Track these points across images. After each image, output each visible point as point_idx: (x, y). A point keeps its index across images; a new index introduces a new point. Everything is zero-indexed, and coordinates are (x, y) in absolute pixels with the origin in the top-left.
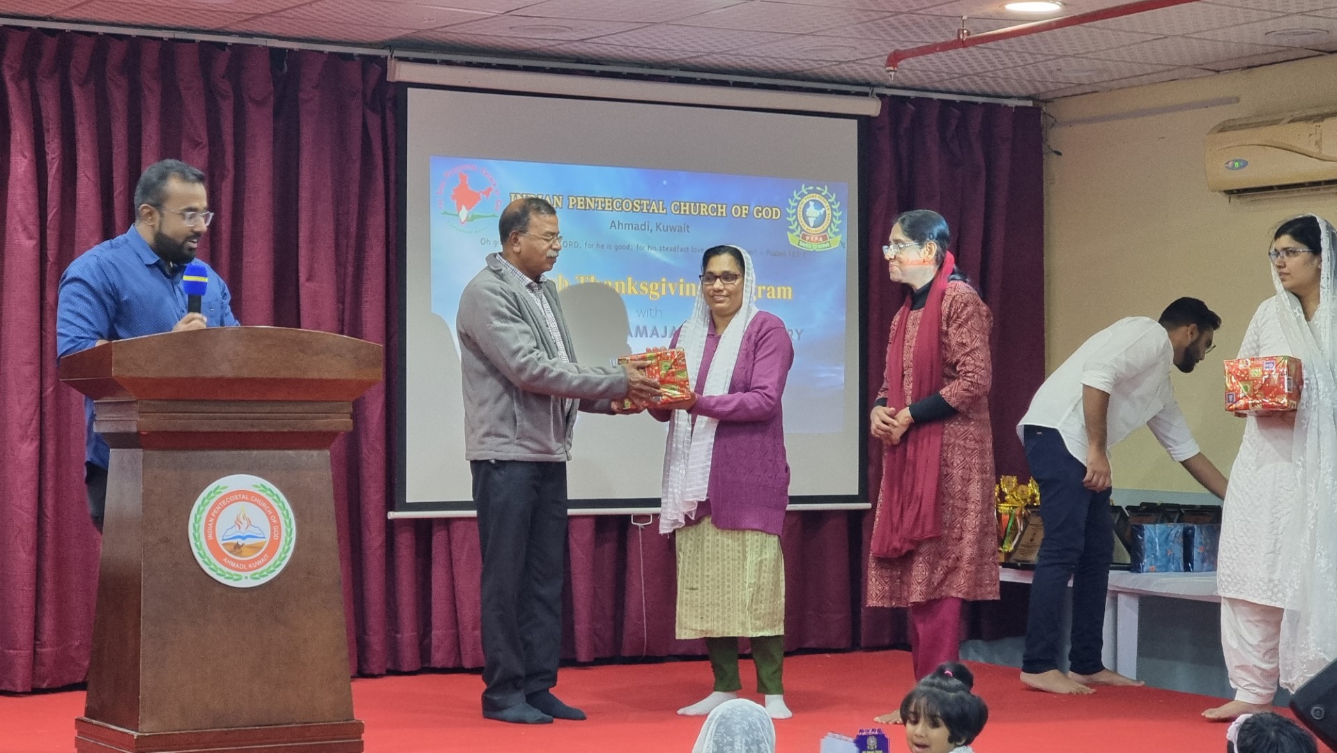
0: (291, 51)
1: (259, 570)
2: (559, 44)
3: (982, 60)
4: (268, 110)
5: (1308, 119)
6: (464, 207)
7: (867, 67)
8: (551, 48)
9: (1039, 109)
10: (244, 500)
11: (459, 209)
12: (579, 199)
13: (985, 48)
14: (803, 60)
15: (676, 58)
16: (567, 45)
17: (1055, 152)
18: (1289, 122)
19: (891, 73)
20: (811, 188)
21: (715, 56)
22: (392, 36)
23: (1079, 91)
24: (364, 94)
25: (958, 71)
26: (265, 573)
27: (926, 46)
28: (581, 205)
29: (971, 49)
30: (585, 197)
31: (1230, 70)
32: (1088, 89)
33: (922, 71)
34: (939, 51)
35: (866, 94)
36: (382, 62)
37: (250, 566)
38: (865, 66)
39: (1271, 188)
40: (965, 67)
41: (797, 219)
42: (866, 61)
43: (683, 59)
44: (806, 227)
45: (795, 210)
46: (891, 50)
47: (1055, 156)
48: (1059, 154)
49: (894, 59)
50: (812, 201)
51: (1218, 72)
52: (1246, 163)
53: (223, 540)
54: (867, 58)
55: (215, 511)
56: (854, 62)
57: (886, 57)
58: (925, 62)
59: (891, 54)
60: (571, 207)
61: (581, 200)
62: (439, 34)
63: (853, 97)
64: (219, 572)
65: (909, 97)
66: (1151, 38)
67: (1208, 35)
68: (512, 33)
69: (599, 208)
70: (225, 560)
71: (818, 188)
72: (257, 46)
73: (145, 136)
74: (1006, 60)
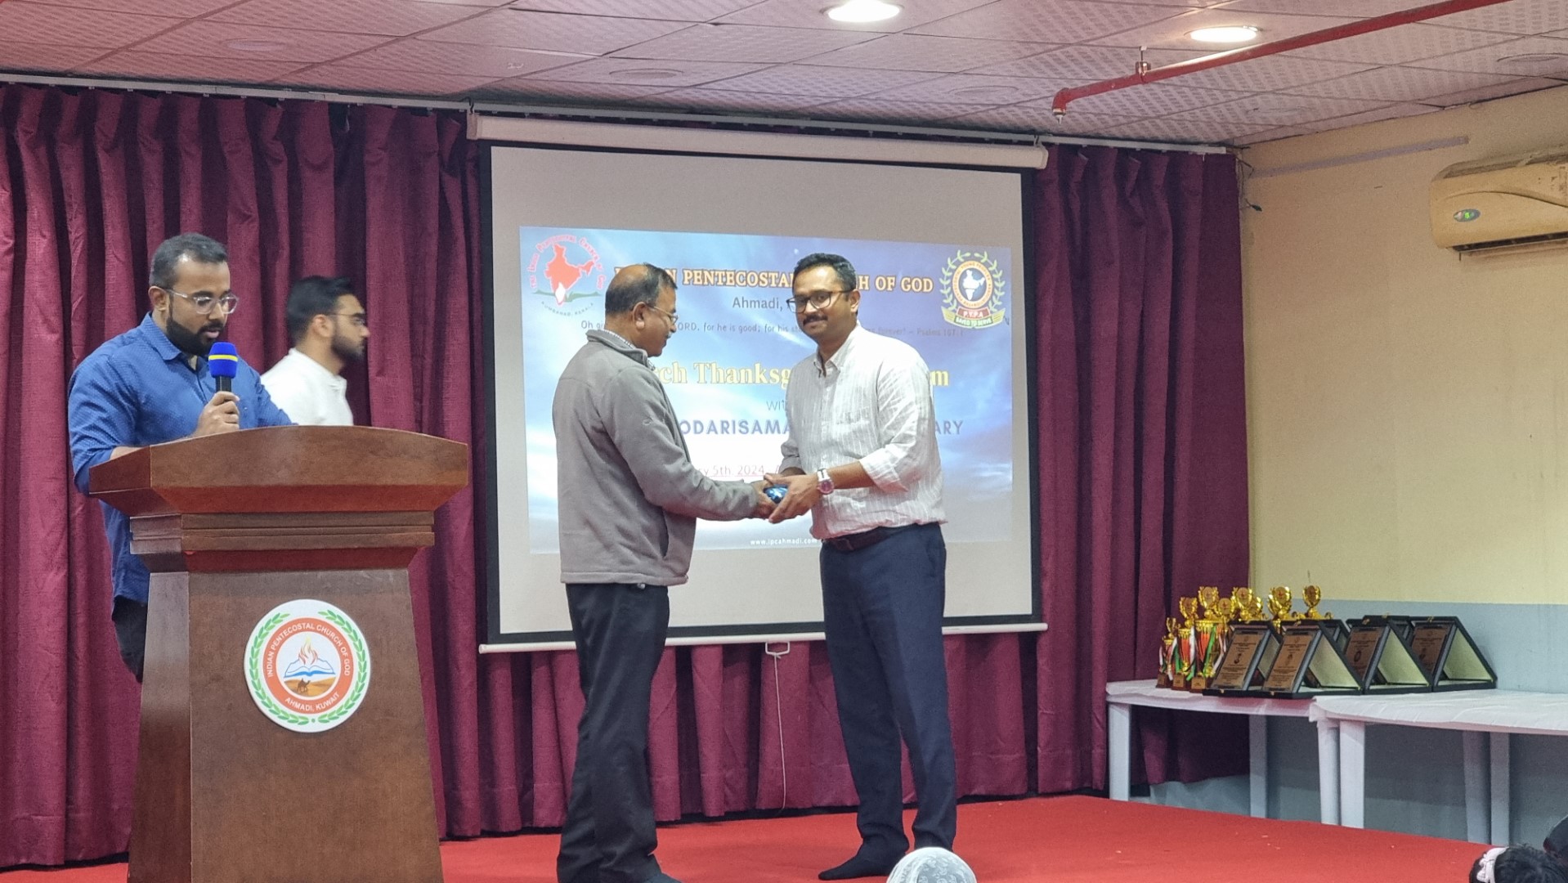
0: (354, 105)
1: (329, 712)
2: (668, 92)
3: (1166, 100)
4: (329, 175)
5: (1550, 159)
6: (561, 285)
7: (1031, 111)
8: (658, 96)
9: (1234, 157)
10: (309, 630)
11: (556, 287)
12: (696, 272)
13: (1168, 85)
14: (956, 104)
15: (806, 105)
16: (678, 93)
17: (1254, 207)
18: (1527, 164)
19: (1058, 116)
20: (968, 254)
21: (851, 101)
22: (473, 86)
23: (1280, 134)
24: (440, 154)
25: (1139, 114)
26: (335, 715)
27: (1097, 84)
28: (699, 280)
29: (1152, 86)
30: (703, 270)
31: (1456, 105)
32: (1291, 132)
33: (1095, 115)
34: (1115, 88)
35: (1030, 144)
36: (461, 117)
37: (318, 707)
38: (1028, 110)
39: (1507, 242)
40: (1146, 108)
41: (952, 291)
42: (1029, 104)
43: (813, 106)
44: (963, 300)
45: (949, 282)
46: (1057, 90)
47: (1253, 209)
48: (1258, 209)
49: (1063, 99)
50: (970, 269)
51: (1443, 107)
52: (1477, 214)
53: (286, 677)
54: (1030, 101)
55: (275, 643)
56: (1015, 105)
57: (1052, 99)
58: (1098, 102)
59: (1058, 93)
60: (686, 282)
61: (698, 274)
62: (525, 82)
63: (1014, 146)
64: (281, 714)
65: (1081, 146)
66: (1362, 68)
67: (1430, 64)
68: (612, 79)
69: (720, 283)
70: (288, 700)
71: (977, 255)
72: (313, 101)
73: (183, 209)
74: (1193, 99)
